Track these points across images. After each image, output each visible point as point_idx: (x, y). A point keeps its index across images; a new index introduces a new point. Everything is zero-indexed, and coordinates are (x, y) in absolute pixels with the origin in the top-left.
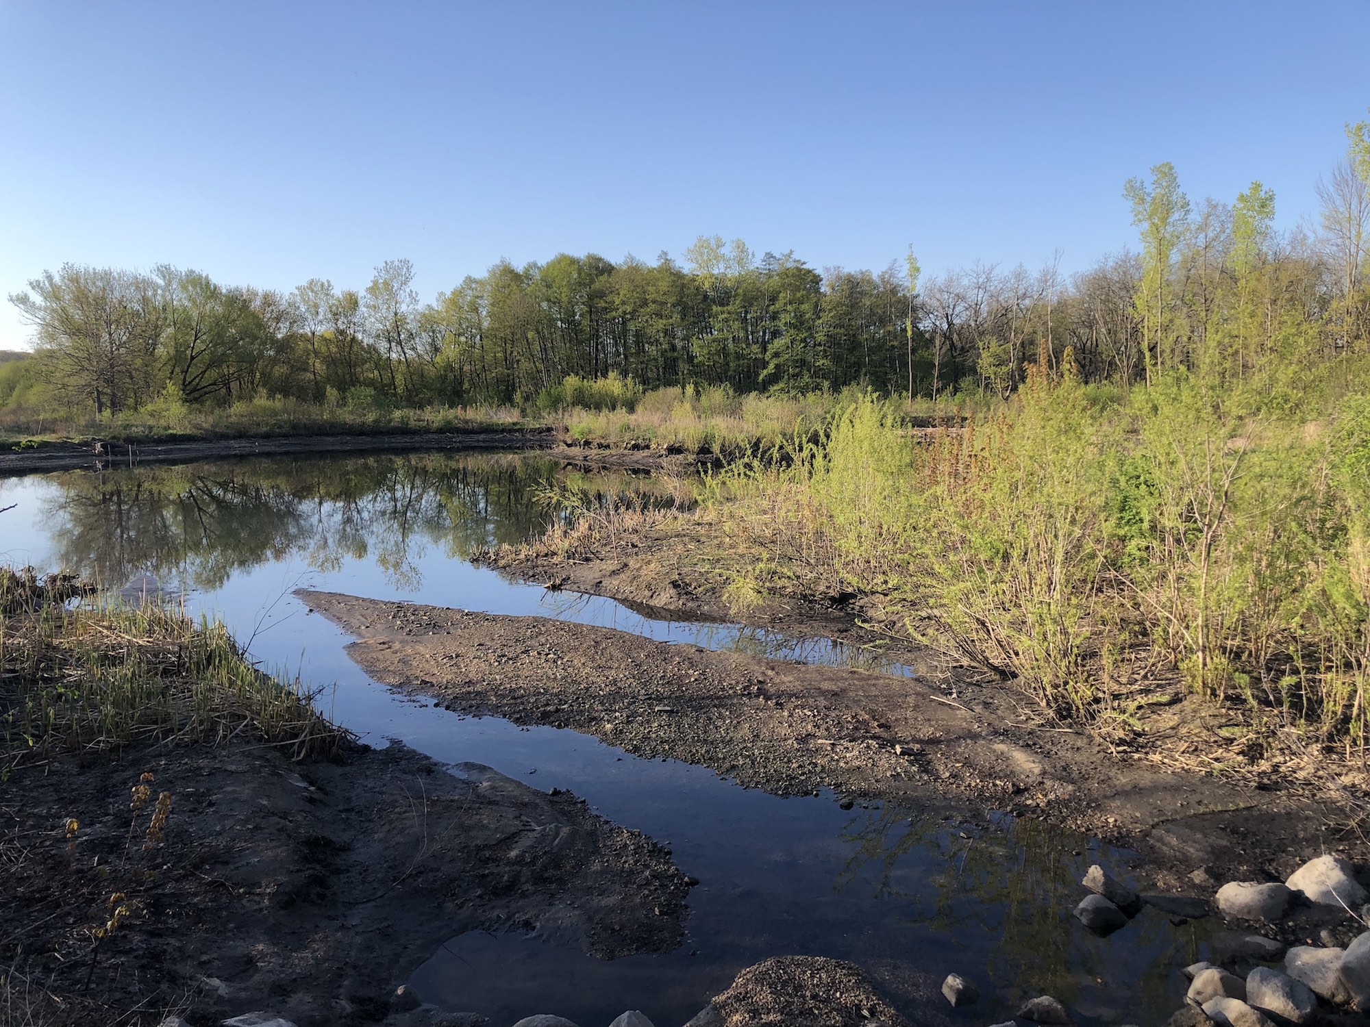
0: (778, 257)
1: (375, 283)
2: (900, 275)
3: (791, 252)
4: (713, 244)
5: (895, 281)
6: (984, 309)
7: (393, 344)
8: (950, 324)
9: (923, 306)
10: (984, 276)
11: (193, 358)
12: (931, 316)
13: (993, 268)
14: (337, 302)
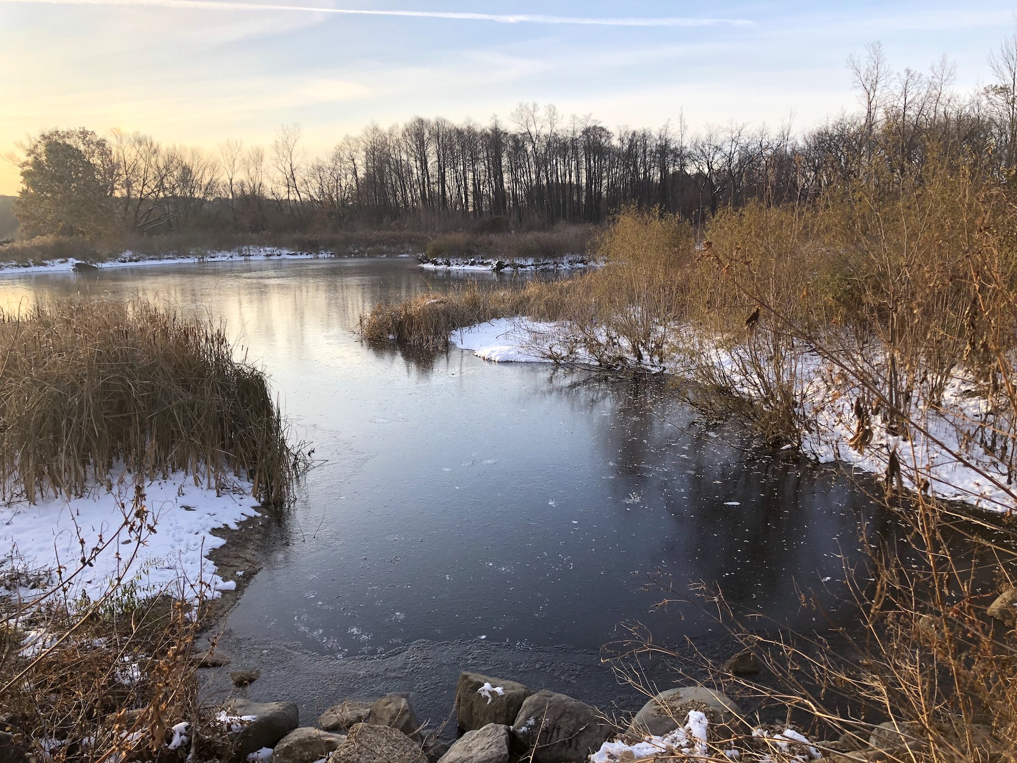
0: (580, 116)
1: (276, 142)
2: (673, 132)
4: (531, 108)
5: (669, 137)
6: (736, 157)
7: (291, 189)
8: (710, 168)
9: (689, 155)
10: (737, 132)
11: (141, 199)
12: (696, 163)
13: (743, 127)
14: (248, 156)
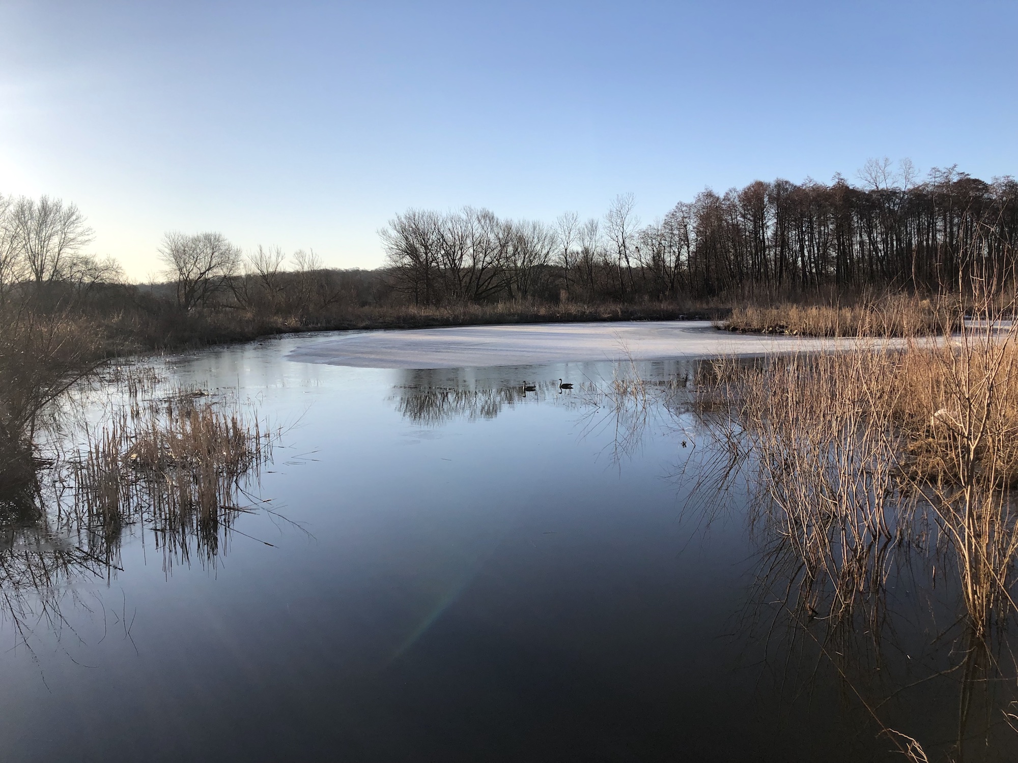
0: (944, 171)
1: (611, 212)
3: (955, 166)
4: (882, 164)
7: (621, 257)
11: (483, 269)
14: (584, 226)
